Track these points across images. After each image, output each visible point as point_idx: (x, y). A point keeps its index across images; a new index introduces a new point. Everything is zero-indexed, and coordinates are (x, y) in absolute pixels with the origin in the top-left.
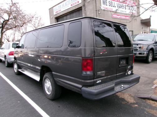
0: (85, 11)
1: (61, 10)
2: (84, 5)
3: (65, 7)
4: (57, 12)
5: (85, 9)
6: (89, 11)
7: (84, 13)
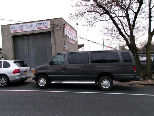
0: (54, 36)
1: (22, 30)
2: (53, 31)
3: (29, 28)
4: (16, 31)
5: (54, 34)
6: (58, 36)
7: (53, 37)
